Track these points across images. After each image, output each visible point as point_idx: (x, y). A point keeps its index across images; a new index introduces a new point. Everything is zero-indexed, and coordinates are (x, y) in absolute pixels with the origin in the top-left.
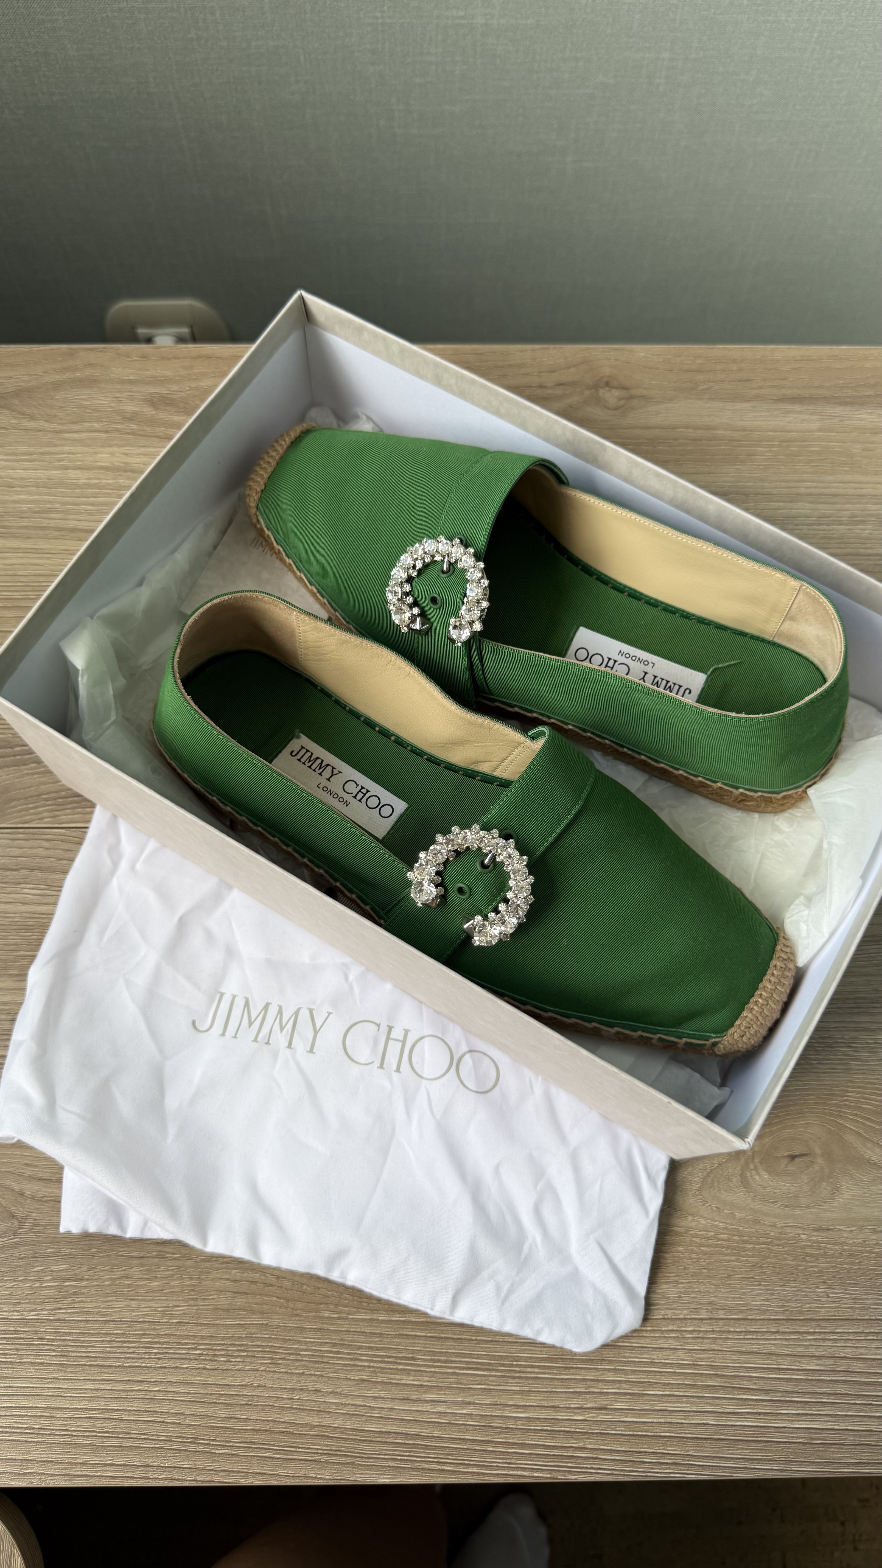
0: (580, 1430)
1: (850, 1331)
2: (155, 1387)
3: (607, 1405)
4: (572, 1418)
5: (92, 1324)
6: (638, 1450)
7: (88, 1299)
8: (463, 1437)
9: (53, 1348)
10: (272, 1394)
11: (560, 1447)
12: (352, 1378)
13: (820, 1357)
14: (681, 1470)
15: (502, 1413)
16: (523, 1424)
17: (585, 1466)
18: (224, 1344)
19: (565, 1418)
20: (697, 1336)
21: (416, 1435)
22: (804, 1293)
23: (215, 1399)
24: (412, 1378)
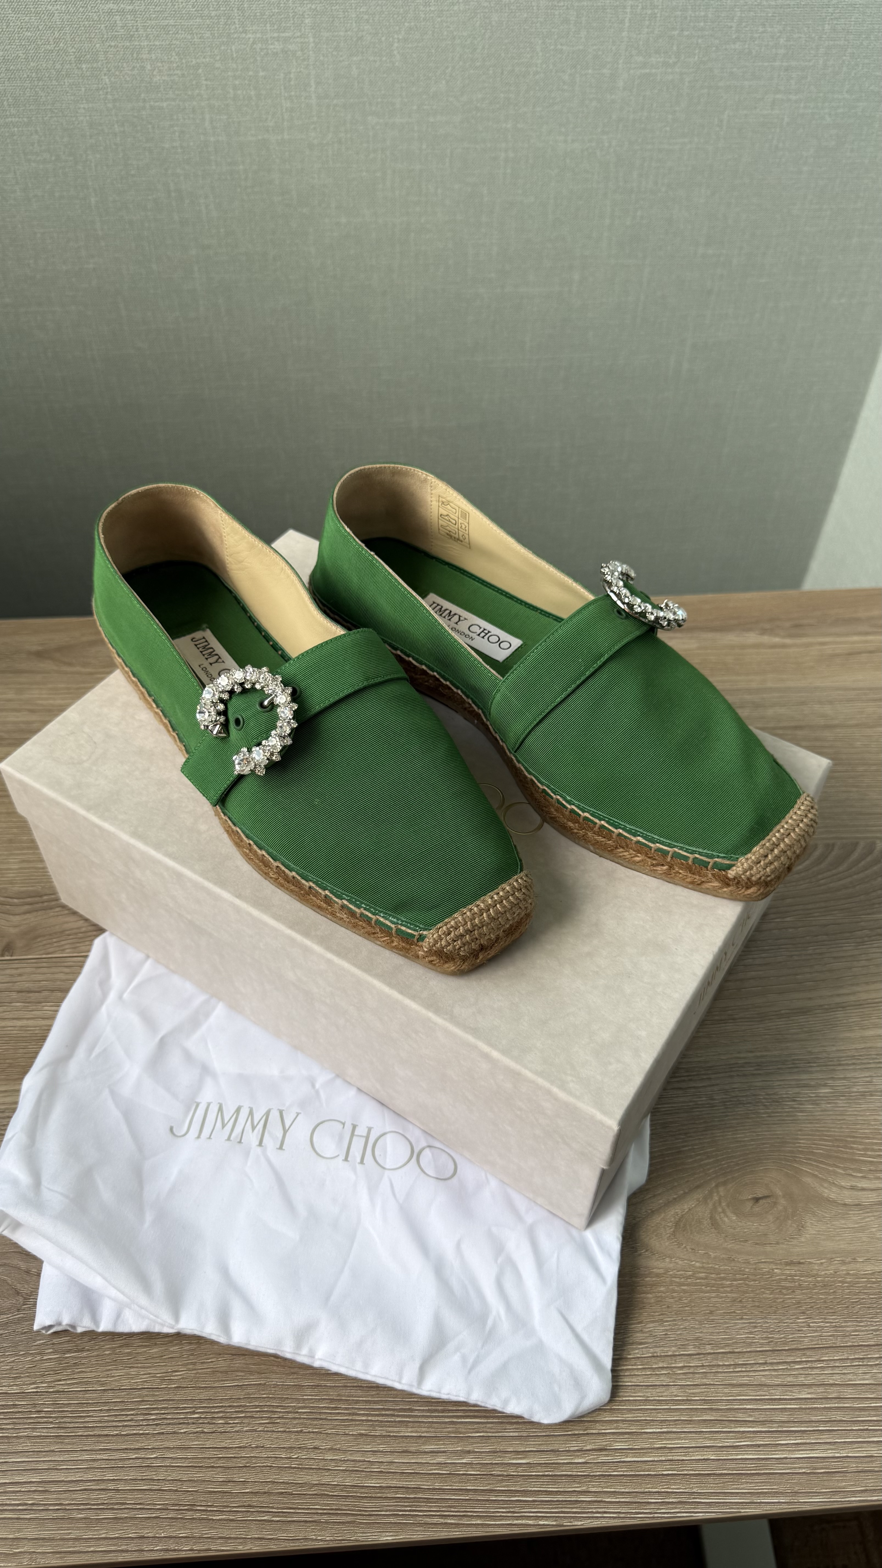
0: (582, 1474)
1: (836, 1358)
2: (152, 1454)
3: (606, 1445)
4: (573, 1461)
5: (90, 1393)
6: (642, 1490)
7: (88, 1370)
8: (464, 1488)
9: (51, 1420)
10: (270, 1454)
11: (563, 1492)
12: (351, 1433)
13: (810, 1386)
14: (688, 1508)
15: (502, 1460)
16: (524, 1471)
17: (590, 1510)
18: (222, 1407)
19: (565, 1461)
20: (688, 1371)
21: (417, 1488)
22: (786, 1324)
23: (212, 1463)
24: (410, 1430)
